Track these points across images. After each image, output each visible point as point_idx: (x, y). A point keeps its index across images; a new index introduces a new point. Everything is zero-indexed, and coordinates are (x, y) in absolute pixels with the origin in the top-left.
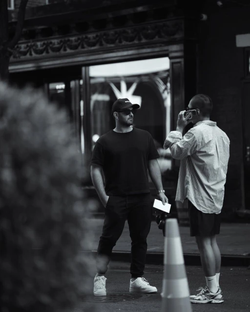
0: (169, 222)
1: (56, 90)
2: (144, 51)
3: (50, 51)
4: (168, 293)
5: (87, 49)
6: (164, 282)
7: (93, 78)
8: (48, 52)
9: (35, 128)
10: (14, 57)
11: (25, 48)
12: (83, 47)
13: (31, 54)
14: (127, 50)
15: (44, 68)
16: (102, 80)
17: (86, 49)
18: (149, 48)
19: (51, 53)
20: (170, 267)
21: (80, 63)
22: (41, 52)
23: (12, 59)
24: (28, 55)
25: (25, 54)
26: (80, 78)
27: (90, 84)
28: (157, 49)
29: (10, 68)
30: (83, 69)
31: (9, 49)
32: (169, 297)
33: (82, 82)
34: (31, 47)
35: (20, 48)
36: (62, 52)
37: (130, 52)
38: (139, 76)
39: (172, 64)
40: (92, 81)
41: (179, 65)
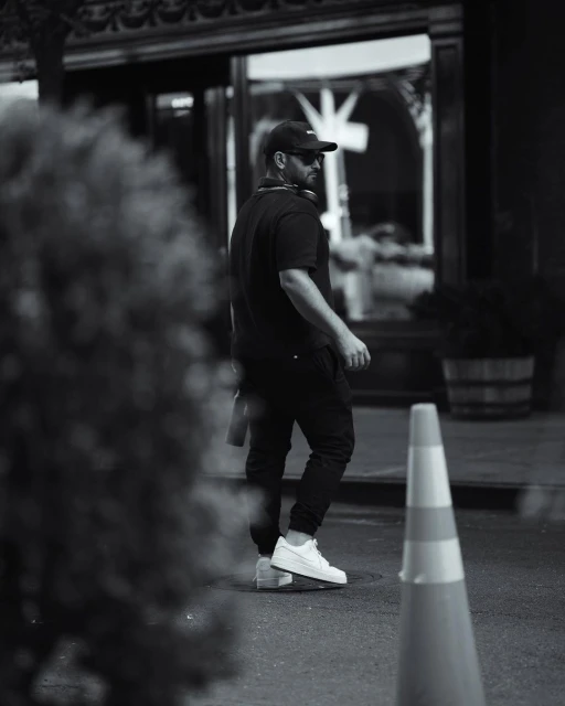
0: (418, 412)
1: (172, 110)
2: (373, 19)
3: (158, 20)
4: (414, 572)
5: (243, 15)
6: (407, 546)
7: (257, 82)
8: (153, 24)
9: (95, 199)
10: (79, 35)
11: (102, 14)
12: (233, 12)
13: (115, 29)
14: (335, 19)
15: (144, 59)
16: (278, 87)
17: (239, 17)
18: (382, 13)
19: (162, 26)
20: (420, 512)
21: (226, 49)
22: (137, 23)
23: (71, 39)
24: (108, 31)
25: (100, 26)
26: (226, 83)
27: (249, 97)
28: (403, 16)
29: (68, 59)
30: (234, 61)
31: (64, 18)
32: (418, 581)
33: (230, 92)
34: (115, 11)
35: (91, 13)
36: (186, 23)
37: (341, 23)
38: (363, 78)
39: (436, 50)
40: (255, 90)
41: (452, 52)
